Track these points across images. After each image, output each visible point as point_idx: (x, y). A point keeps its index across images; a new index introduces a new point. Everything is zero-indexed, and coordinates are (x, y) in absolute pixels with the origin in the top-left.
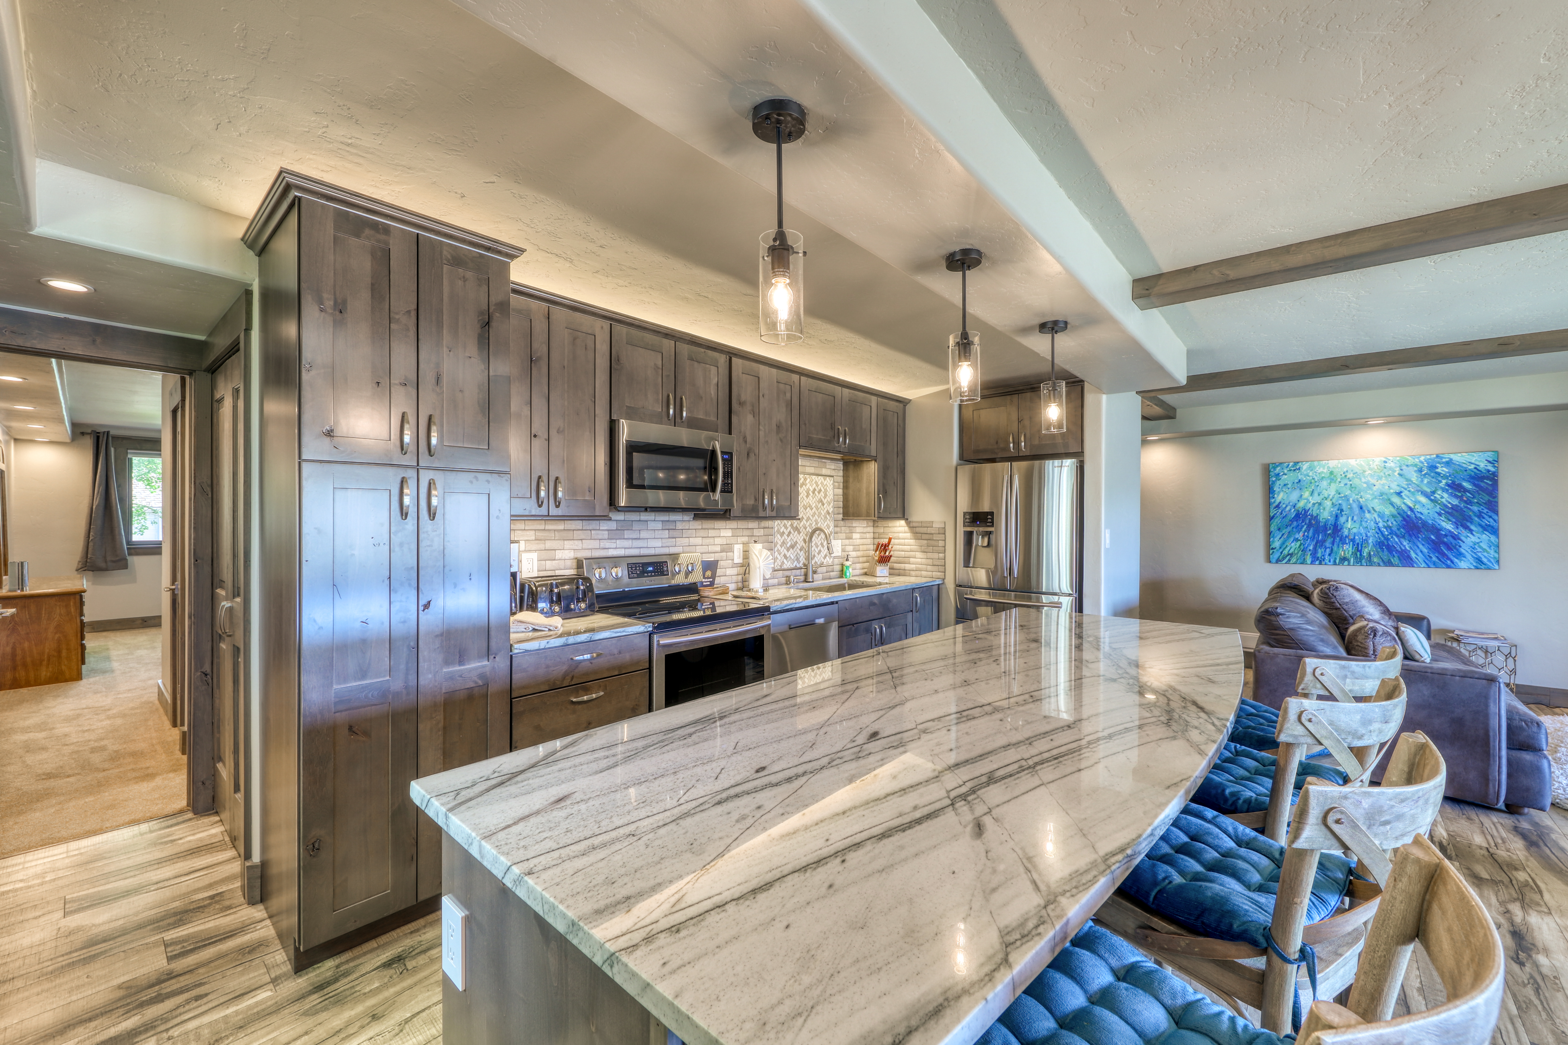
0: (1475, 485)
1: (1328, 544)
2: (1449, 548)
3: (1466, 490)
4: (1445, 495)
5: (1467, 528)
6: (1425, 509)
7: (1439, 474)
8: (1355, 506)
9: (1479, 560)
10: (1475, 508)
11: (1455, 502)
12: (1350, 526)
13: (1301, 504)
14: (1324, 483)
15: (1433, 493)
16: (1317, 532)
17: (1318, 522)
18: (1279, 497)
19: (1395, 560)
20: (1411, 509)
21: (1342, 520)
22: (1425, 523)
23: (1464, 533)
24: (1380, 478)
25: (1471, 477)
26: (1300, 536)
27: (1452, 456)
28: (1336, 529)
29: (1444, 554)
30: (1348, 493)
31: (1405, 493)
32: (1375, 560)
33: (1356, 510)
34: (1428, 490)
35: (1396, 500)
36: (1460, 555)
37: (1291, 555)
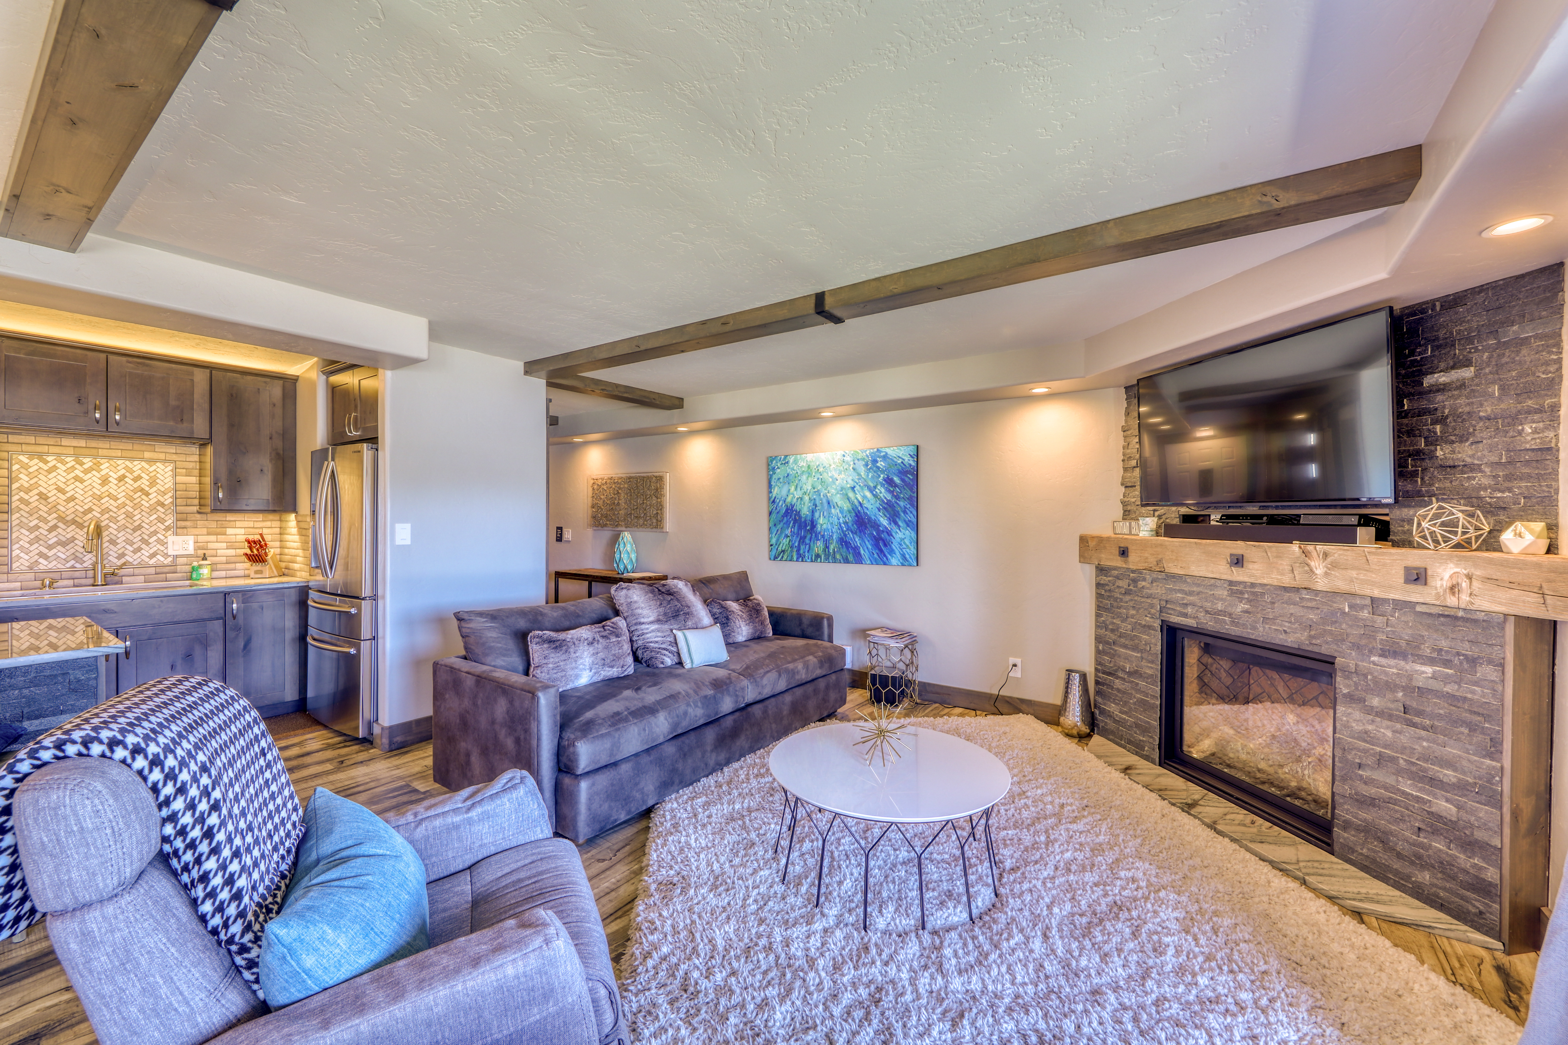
0: (902, 480)
1: (807, 541)
2: (885, 545)
3: (896, 486)
4: (883, 490)
5: (896, 523)
6: (871, 506)
7: (878, 468)
8: (824, 501)
9: (903, 556)
10: (902, 503)
11: (889, 497)
12: (822, 522)
13: (789, 500)
14: (804, 477)
15: (875, 487)
16: (800, 528)
17: (800, 517)
18: (775, 491)
19: (851, 557)
20: (861, 504)
21: (817, 515)
22: (869, 519)
23: (893, 528)
24: (840, 473)
25: (900, 472)
26: (788, 532)
27: (887, 450)
28: (813, 524)
29: (881, 551)
30: (820, 487)
31: (858, 487)
32: (838, 556)
33: (826, 505)
34: (872, 485)
35: (851, 495)
36: (892, 552)
37: (783, 551)
